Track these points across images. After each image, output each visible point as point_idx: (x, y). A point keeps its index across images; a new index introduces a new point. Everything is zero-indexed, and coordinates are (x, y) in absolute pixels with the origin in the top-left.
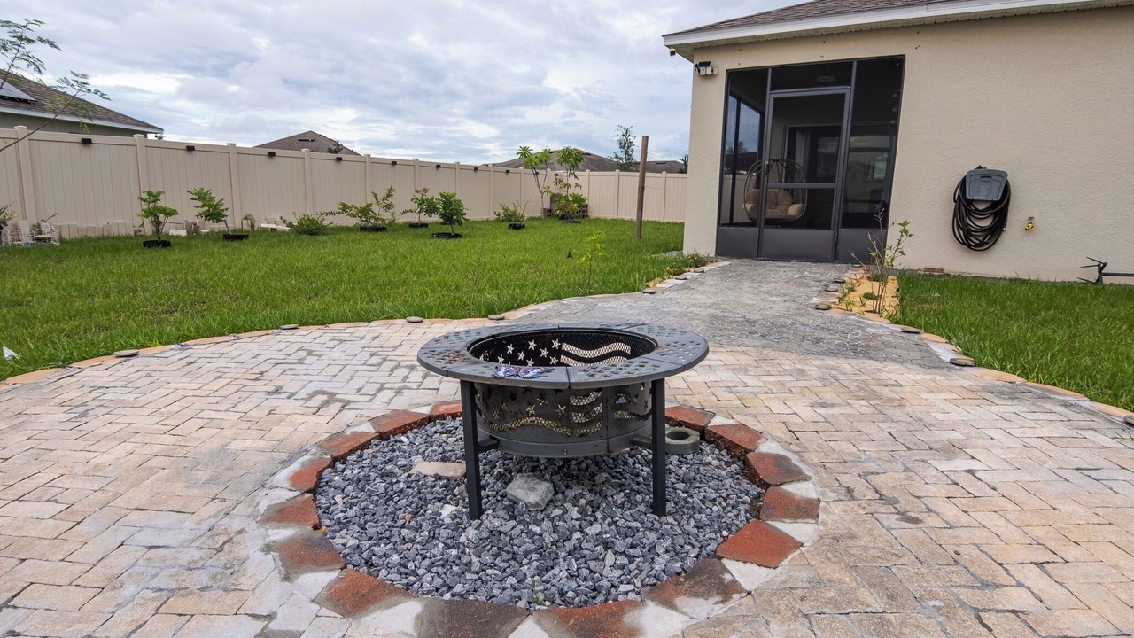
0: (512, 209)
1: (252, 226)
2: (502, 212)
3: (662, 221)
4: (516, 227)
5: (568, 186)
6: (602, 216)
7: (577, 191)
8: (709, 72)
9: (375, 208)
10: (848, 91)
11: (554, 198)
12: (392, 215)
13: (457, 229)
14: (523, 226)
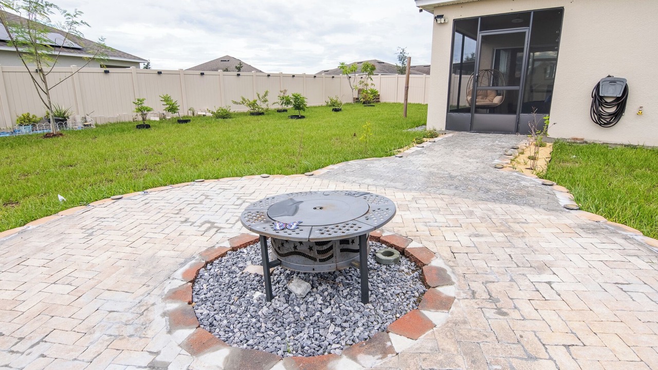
0: (335, 99)
1: (193, 114)
2: (329, 101)
3: (423, 103)
4: (336, 110)
5: (366, 85)
6: (387, 101)
7: (372, 87)
8: (443, 21)
9: (258, 102)
10: (528, 31)
11: (360, 91)
12: (267, 105)
13: (302, 113)
14: (340, 110)
